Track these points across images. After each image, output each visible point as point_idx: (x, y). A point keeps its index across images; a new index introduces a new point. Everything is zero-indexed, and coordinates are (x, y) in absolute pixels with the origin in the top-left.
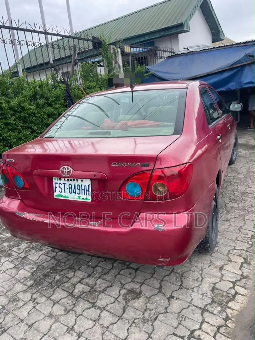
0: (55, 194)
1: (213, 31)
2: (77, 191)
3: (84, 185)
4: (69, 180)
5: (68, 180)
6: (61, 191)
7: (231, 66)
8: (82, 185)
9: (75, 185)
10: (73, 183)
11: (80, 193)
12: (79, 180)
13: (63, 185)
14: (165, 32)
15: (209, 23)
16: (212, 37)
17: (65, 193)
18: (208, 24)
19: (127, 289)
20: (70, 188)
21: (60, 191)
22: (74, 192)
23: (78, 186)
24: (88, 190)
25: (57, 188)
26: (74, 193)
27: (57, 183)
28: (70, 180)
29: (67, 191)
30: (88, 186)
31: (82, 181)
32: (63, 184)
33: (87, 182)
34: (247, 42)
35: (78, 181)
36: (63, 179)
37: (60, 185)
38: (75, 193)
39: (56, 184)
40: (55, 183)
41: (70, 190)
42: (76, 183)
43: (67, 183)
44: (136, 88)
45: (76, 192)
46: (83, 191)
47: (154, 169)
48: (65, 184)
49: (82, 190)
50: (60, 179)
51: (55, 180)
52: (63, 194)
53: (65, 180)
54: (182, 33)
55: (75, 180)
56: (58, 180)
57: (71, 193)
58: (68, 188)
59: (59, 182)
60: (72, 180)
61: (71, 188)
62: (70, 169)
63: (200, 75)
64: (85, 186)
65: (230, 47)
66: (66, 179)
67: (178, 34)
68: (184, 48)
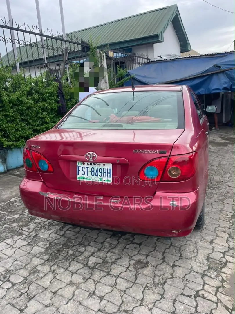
0: (78, 176)
1: (182, 43)
2: (99, 174)
3: (106, 169)
4: (92, 165)
5: (91, 164)
6: (84, 174)
7: (201, 74)
8: (104, 169)
9: (97, 168)
10: (95, 167)
11: (102, 175)
12: (102, 164)
13: (86, 168)
14: (143, 42)
16: (181, 48)
17: (87, 175)
18: (178, 37)
19: (135, 260)
20: (92, 171)
21: (82, 174)
22: (97, 174)
23: (101, 170)
24: (110, 173)
25: (80, 171)
26: (96, 175)
27: (81, 167)
28: (93, 165)
29: (90, 174)
30: (110, 169)
31: (104, 165)
32: (86, 167)
33: (109, 166)
34: (213, 54)
35: (100, 165)
36: (86, 163)
37: (83, 168)
38: (97, 175)
39: (79, 168)
40: (79, 167)
41: (93, 173)
42: (99, 167)
43: (90, 167)
44: (137, 89)
45: (98, 174)
46: (105, 174)
47: (170, 155)
48: (88, 167)
49: (104, 173)
50: (84, 164)
51: (79, 164)
52: (85, 176)
53: (88, 164)
54: (157, 43)
55: (97, 164)
56: (81, 164)
57: (93, 176)
58: (91, 171)
59: (82, 166)
60: (94, 165)
61: (94, 171)
62: (95, 154)
63: (174, 80)
64: (107, 170)
65: (199, 57)
66: (89, 163)
67: (153, 43)
68: (158, 56)
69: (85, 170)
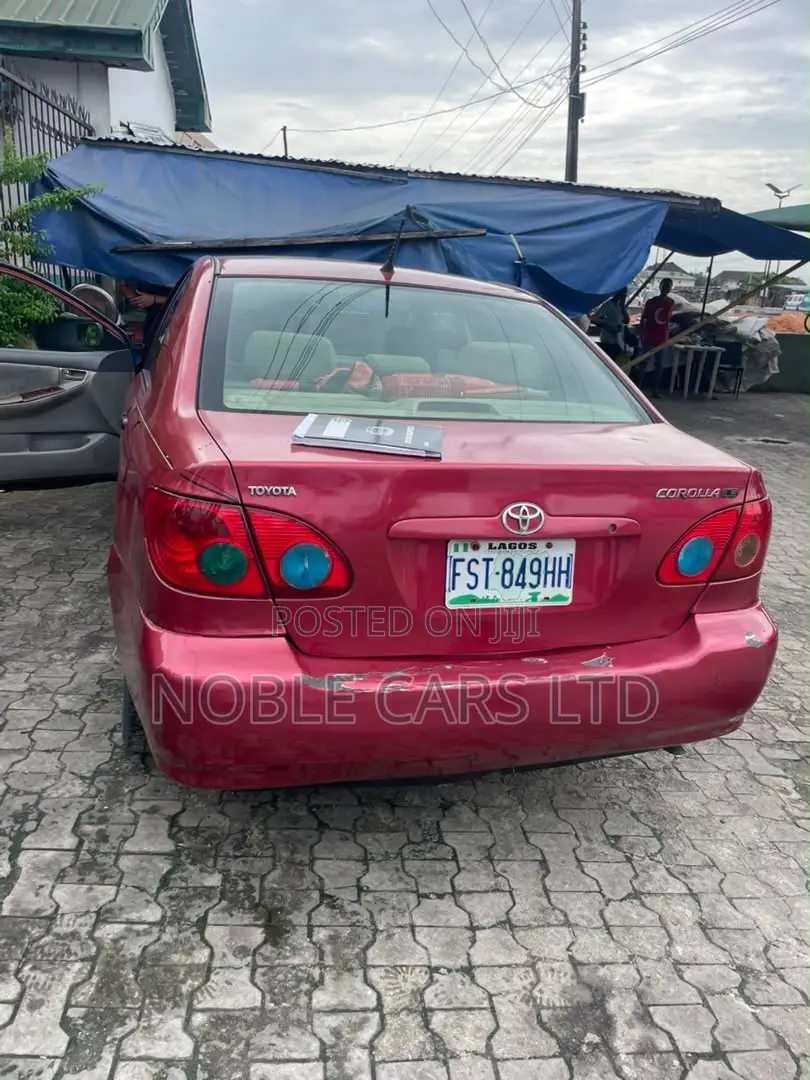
0: (450, 596)
2: (530, 578)
3: (555, 559)
4: (505, 548)
5: (503, 546)
6: (472, 584)
8: (547, 559)
9: (525, 560)
10: (518, 556)
11: (539, 582)
12: (541, 545)
13: (485, 563)
15: (170, 62)
16: (177, 113)
17: (487, 587)
20: (505, 571)
21: (468, 585)
22: (520, 581)
23: (536, 564)
24: (567, 572)
25: (459, 574)
26: (517, 584)
27: (463, 560)
28: (510, 547)
29: (495, 581)
30: (568, 559)
31: (549, 546)
32: (484, 560)
33: (566, 550)
35: (535, 548)
36: (484, 545)
37: (473, 564)
38: (523, 585)
39: (458, 564)
40: (456, 561)
41: (507, 576)
42: (528, 555)
43: (499, 557)
44: (401, 273)
45: (527, 581)
46: (550, 576)
47: (744, 502)
48: (492, 560)
49: (547, 572)
50: (476, 547)
51: (456, 550)
52: (480, 592)
53: (490, 547)
54: (124, 66)
56: (465, 550)
57: (507, 587)
58: (501, 573)
59: (470, 554)
60: (515, 548)
61: (511, 572)
62: (539, 510)
64: (557, 561)
66: (496, 544)
67: (106, 64)
68: (122, 125)
69: (479, 569)
